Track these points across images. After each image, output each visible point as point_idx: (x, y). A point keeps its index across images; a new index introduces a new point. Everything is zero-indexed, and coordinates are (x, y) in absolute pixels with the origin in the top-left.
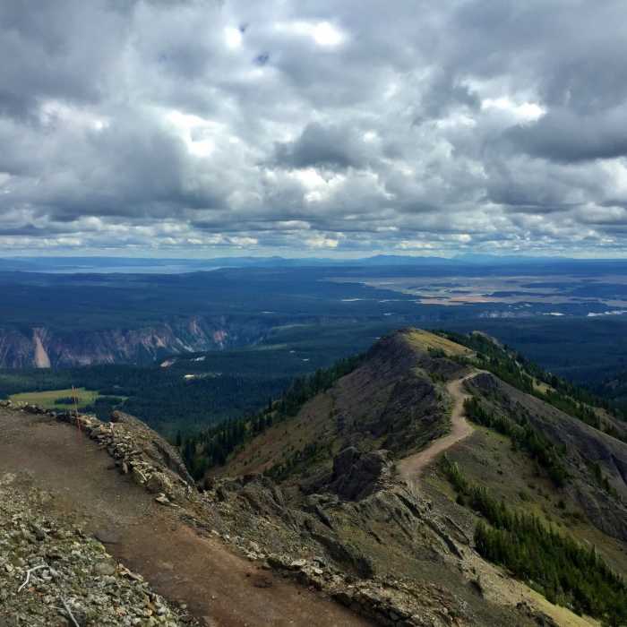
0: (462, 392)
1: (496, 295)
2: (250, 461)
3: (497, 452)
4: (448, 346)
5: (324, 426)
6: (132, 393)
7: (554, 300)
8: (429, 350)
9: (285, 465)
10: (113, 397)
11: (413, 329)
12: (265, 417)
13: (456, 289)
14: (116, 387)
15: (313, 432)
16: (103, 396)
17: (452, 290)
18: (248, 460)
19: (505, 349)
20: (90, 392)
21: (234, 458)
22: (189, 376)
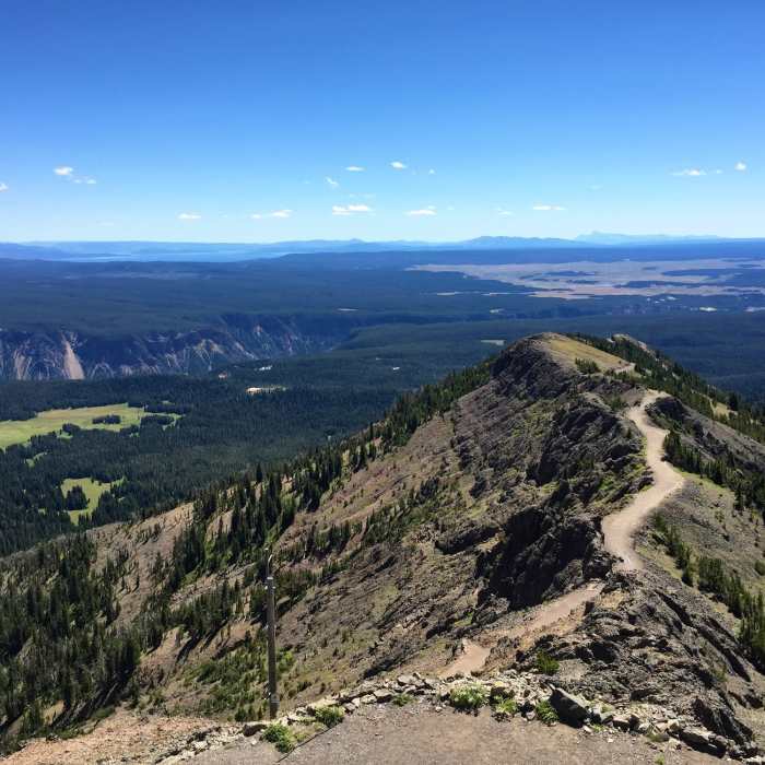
0: (650, 424)
1: (631, 285)
2: (351, 502)
3: (718, 509)
4: (598, 357)
5: (444, 459)
6: (186, 411)
7: (703, 291)
8: (577, 362)
9: (398, 508)
10: (162, 414)
11: (550, 334)
12: (367, 446)
13: (580, 278)
14: (166, 402)
15: (430, 466)
16: (150, 414)
17: (575, 279)
18: (348, 499)
19: (658, 357)
20: (135, 409)
21: (331, 498)
22: (253, 390)
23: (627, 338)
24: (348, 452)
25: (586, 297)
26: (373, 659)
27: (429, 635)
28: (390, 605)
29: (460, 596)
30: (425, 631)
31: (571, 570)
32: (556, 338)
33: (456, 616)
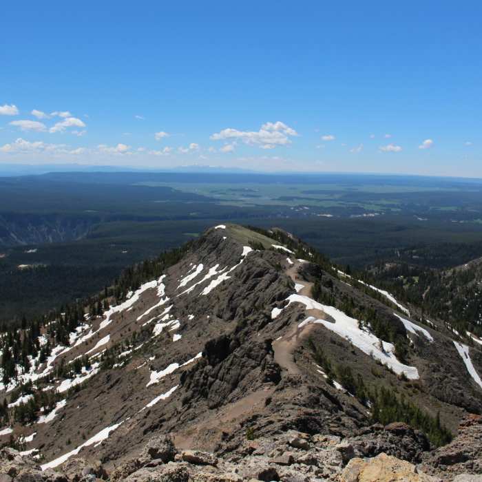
2: (90, 342)
8: (249, 242)
13: (249, 194)
17: (245, 194)
22: (23, 266)
23: (280, 230)
24: (88, 307)
25: (253, 206)
26: (104, 451)
27: (145, 432)
28: (117, 413)
29: (169, 403)
30: (143, 429)
31: (251, 378)
32: (235, 227)
33: (165, 417)
